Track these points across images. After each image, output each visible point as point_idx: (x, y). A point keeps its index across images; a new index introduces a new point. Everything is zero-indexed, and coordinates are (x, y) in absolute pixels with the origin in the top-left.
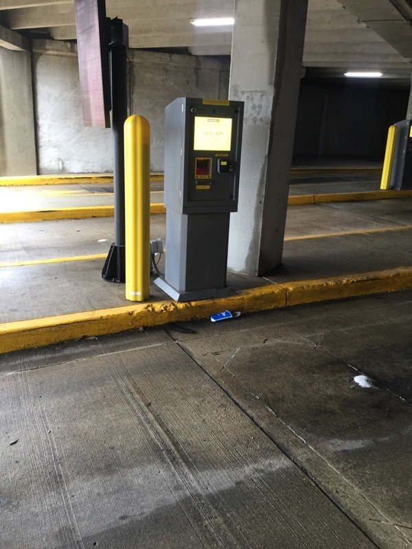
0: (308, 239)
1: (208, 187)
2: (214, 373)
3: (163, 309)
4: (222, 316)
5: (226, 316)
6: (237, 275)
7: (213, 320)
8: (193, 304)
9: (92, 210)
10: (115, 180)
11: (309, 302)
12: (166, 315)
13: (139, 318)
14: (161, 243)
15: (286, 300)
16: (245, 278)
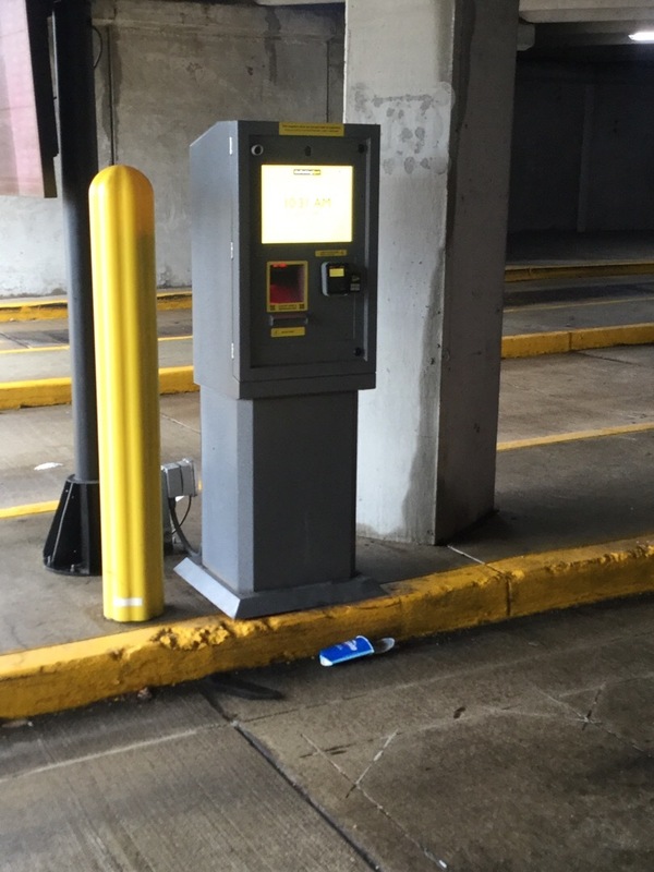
0: (559, 443)
1: (300, 331)
2: (330, 802)
3: (198, 639)
4: (348, 651)
5: (359, 650)
6: (383, 543)
7: (326, 662)
8: (275, 622)
9: (21, 390)
10: (70, 313)
11: (567, 605)
12: (209, 652)
13: (138, 665)
14: (190, 470)
15: (509, 602)
16: (404, 551)
